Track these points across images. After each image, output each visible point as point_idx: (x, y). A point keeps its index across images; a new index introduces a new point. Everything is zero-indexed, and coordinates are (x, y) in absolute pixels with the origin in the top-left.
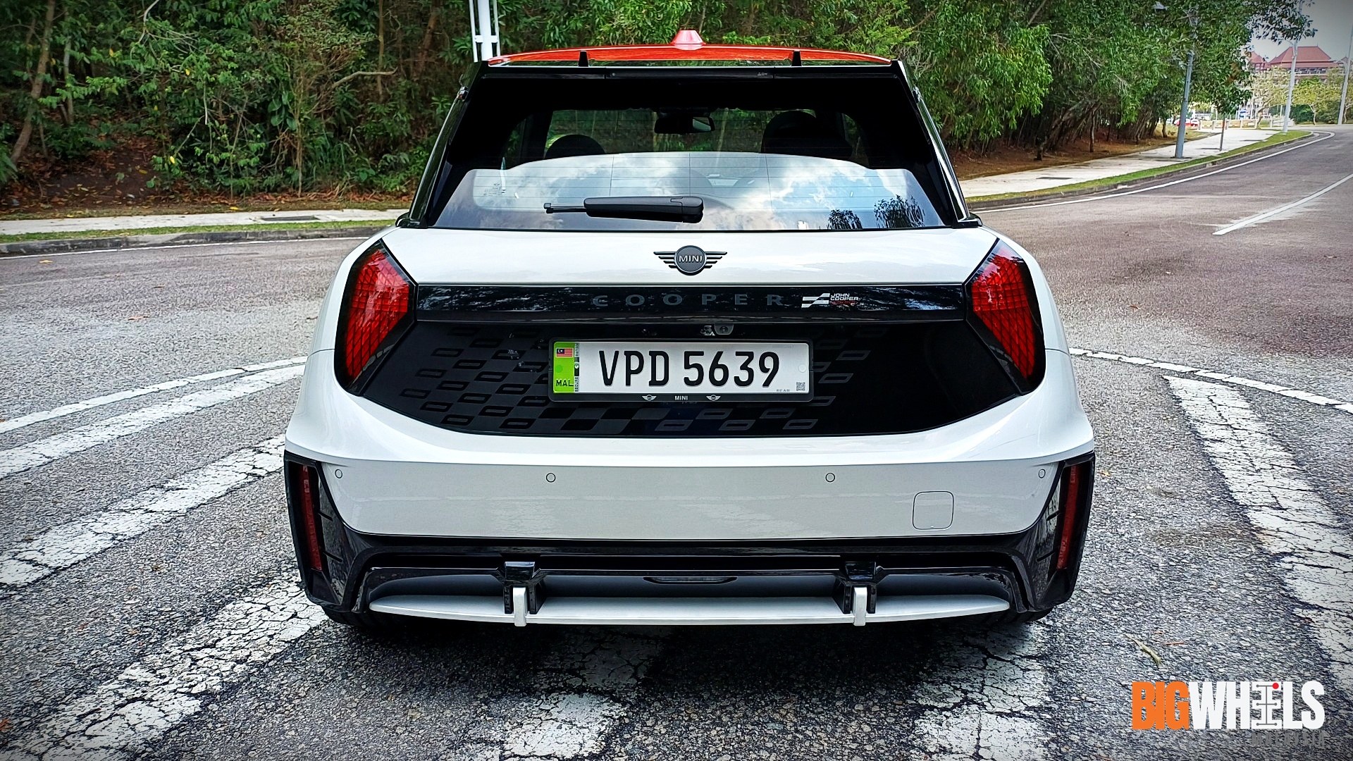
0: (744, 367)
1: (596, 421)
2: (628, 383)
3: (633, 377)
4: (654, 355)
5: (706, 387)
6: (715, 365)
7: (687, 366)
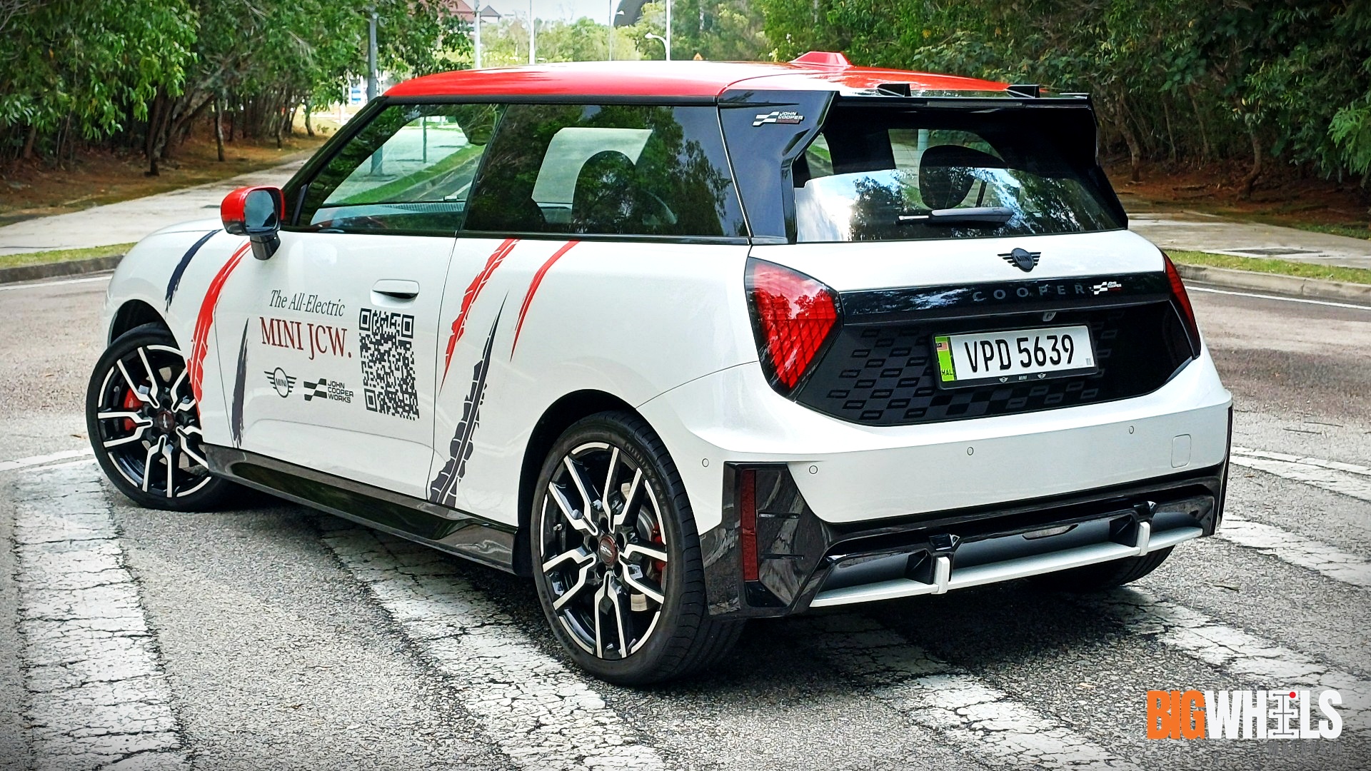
0: (1054, 349)
1: (967, 405)
2: (987, 369)
3: (989, 362)
4: (998, 342)
5: (1034, 368)
6: (1037, 349)
7: (1021, 351)
